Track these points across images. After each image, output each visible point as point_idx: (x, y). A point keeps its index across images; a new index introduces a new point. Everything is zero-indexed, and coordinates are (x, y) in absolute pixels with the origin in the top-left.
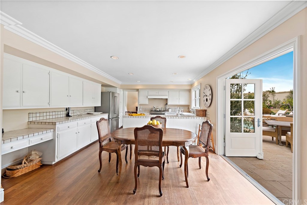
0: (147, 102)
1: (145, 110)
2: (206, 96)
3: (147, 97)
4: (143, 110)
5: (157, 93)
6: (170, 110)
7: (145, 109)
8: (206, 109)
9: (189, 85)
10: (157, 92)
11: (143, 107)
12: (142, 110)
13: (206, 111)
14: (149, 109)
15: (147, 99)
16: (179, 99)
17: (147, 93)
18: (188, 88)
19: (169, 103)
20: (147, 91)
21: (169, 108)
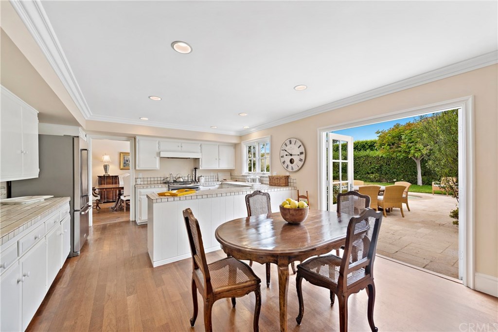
0: (157, 165)
1: (149, 182)
2: (291, 155)
3: (159, 154)
4: (146, 183)
5: (180, 147)
6: (202, 180)
7: (149, 179)
8: (288, 174)
9: (236, 136)
10: (180, 145)
11: (145, 177)
12: (142, 183)
13: (288, 177)
14: (159, 179)
15: (158, 158)
16: (219, 159)
17: (157, 146)
18: (235, 141)
19: (203, 166)
20: (157, 142)
21: (201, 176)
